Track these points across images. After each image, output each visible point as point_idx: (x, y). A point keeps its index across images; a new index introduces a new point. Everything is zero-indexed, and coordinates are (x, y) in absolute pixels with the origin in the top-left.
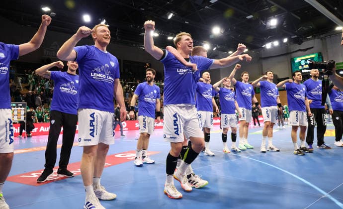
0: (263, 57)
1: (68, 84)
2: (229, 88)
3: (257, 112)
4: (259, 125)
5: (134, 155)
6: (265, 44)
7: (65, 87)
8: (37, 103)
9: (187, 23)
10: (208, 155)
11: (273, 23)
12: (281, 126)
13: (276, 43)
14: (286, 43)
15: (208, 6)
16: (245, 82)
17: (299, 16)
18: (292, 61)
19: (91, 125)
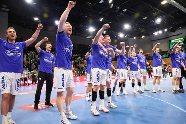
0: (153, 40)
1: (48, 58)
2: (135, 57)
3: (150, 70)
4: (152, 77)
5: (84, 95)
6: (154, 33)
7: (47, 59)
8: (32, 68)
9: (111, 23)
10: (125, 95)
11: (159, 21)
12: (164, 77)
13: (160, 32)
14: (166, 32)
15: (122, 13)
16: (141, 54)
17: (174, 16)
18: (170, 41)
19: (63, 80)
